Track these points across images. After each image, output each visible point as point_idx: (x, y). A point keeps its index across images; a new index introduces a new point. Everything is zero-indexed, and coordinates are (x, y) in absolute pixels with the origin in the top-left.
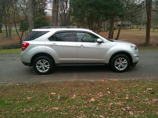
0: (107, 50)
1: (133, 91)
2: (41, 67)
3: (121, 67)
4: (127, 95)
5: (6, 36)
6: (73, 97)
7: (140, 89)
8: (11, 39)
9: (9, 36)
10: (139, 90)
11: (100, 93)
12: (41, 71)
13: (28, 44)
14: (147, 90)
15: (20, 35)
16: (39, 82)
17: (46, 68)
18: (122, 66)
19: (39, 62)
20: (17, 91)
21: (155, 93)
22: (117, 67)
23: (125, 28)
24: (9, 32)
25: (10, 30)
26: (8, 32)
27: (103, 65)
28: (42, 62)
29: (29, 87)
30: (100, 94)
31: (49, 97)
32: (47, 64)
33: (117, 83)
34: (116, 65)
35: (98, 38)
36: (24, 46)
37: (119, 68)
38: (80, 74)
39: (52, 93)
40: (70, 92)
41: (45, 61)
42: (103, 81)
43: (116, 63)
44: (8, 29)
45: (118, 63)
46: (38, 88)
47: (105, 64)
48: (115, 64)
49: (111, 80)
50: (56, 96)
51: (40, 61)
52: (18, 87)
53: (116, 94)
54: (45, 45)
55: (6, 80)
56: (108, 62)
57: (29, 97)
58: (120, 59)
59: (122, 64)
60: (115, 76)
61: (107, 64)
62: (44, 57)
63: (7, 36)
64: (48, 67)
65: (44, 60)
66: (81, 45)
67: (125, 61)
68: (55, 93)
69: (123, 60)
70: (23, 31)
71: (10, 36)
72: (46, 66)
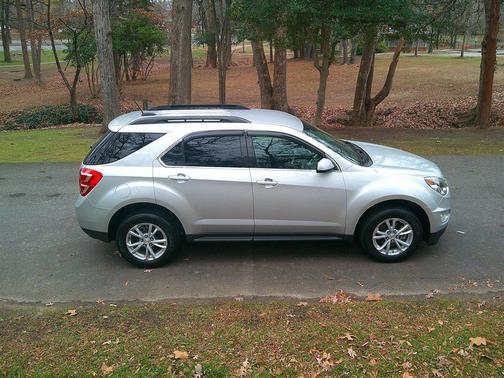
0: (347, 193)
1: (425, 348)
2: (140, 244)
3: (393, 246)
4: (407, 365)
5: (23, 75)
6: (242, 369)
7: (448, 341)
8: (40, 84)
9: (33, 74)
10: (445, 343)
11: (325, 355)
12: (141, 257)
13: (97, 176)
14: (470, 347)
15: (71, 79)
16: (137, 301)
17: (156, 249)
18: (395, 243)
19: (135, 231)
20: (70, 339)
21: (495, 360)
22: (381, 245)
23: (414, 46)
24: (34, 59)
25: (37, 53)
26: (30, 58)
27: (336, 238)
28: (144, 230)
29: (106, 325)
30: (324, 359)
31: (170, 368)
32: (159, 236)
33: (379, 313)
34: (377, 240)
35: (321, 155)
36: (87, 180)
37: (385, 248)
38: (264, 265)
39: (178, 354)
40: (233, 346)
41: (154, 229)
42: (335, 300)
43: (377, 235)
44: (29, 48)
45: (384, 235)
46: (134, 329)
47: (343, 236)
48: (375, 237)
49: (360, 293)
50: (190, 362)
51: (136, 227)
52: (73, 320)
53: (373, 362)
54: (153, 179)
55: (35, 291)
56: (350, 231)
57: (109, 365)
58: (391, 222)
59: (396, 237)
60: (373, 277)
61: (351, 236)
62: (151, 215)
63: (28, 75)
64: (162, 243)
65: (151, 225)
66: (266, 180)
67: (406, 230)
68: (186, 354)
69: (399, 226)
70: (79, 66)
71: (38, 76)
72: (156, 242)
